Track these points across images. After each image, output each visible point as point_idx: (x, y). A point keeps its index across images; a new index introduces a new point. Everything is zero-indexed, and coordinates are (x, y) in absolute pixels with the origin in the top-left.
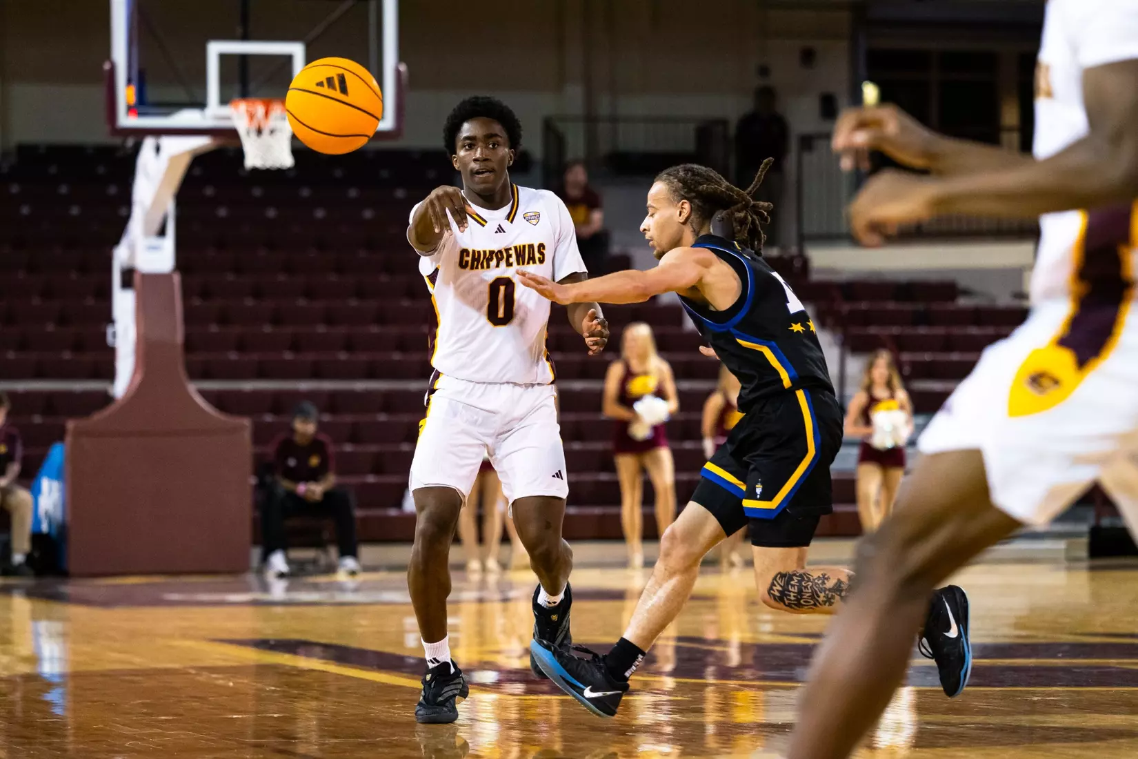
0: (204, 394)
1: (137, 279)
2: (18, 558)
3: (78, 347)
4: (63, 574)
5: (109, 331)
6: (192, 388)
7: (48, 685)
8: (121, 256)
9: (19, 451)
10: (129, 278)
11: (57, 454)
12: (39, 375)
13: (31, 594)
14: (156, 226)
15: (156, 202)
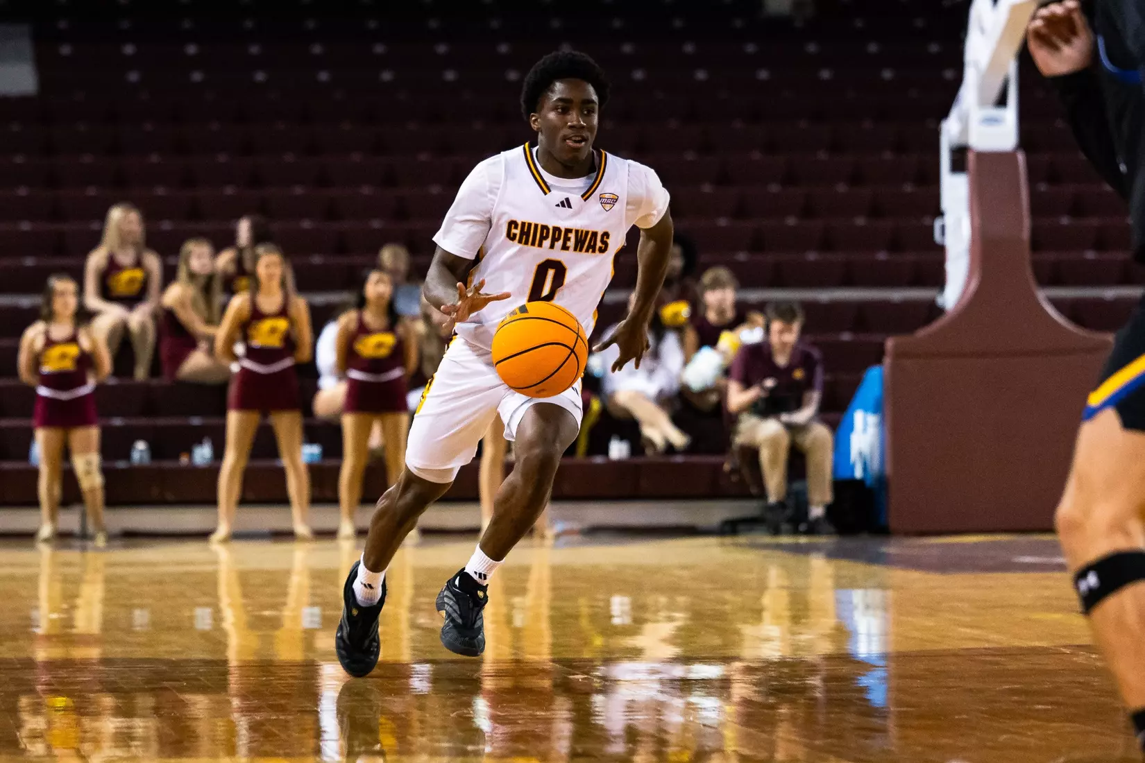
0: (1057, 304)
1: (971, 157)
2: (817, 511)
3: (895, 246)
4: (883, 531)
5: (937, 224)
6: (1042, 295)
7: (864, 666)
8: (950, 131)
9: (820, 376)
10: (960, 158)
11: (874, 379)
12: (848, 281)
13: (832, 555)
14: (994, 93)
15: (994, 62)
